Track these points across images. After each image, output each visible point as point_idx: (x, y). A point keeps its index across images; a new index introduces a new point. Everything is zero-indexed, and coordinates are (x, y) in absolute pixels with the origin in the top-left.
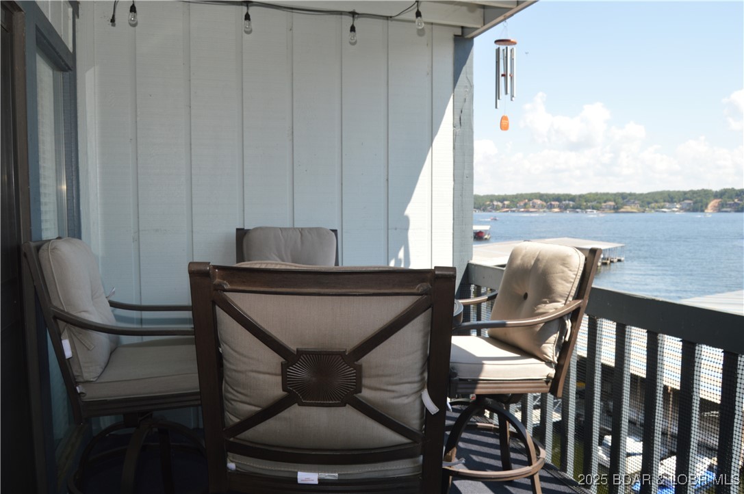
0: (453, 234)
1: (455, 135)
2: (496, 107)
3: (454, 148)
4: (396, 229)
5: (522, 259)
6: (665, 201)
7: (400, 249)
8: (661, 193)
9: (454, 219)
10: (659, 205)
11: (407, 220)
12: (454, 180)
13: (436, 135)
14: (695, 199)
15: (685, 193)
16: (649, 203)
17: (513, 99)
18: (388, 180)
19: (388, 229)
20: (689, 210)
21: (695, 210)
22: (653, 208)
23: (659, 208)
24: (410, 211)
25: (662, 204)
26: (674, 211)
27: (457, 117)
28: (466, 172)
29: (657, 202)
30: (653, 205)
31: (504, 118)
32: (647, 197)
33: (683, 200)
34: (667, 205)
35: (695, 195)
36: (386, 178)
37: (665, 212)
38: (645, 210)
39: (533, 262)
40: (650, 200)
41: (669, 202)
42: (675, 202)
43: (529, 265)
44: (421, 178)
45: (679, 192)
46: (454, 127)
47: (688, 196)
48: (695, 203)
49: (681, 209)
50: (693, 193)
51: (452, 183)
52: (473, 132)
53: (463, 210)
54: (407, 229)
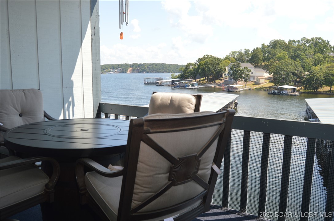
0: (93, 89)
1: (92, 39)
2: (120, 28)
3: (92, 46)
4: (67, 88)
5: (160, 101)
6: (110, 69)
7: (70, 98)
8: (109, 65)
9: (93, 82)
10: (108, 70)
11: (72, 82)
12: (92, 62)
13: (84, 39)
14: (122, 68)
15: (118, 65)
16: (104, 69)
17: (127, 24)
18: (61, 62)
19: (63, 88)
20: (120, 73)
21: (123, 72)
22: (106, 72)
23: (108, 71)
24: (73, 78)
25: (110, 70)
26: (114, 73)
27: (93, 31)
28: (97, 58)
29: (107, 69)
30: (106, 70)
31: (122, 34)
32: (103, 67)
33: (118, 68)
34: (112, 70)
35: (123, 66)
36: (61, 61)
37: (111, 73)
38: (103, 73)
39: (169, 102)
40: (105, 68)
41: (112, 69)
42: (115, 69)
43: (167, 103)
44: (77, 61)
45: (116, 64)
46: (91, 35)
47: (120, 66)
48: (123, 69)
49: (117, 72)
50: (122, 65)
51: (91, 63)
52: (99, 39)
53: (96, 77)
54: (72, 87)
